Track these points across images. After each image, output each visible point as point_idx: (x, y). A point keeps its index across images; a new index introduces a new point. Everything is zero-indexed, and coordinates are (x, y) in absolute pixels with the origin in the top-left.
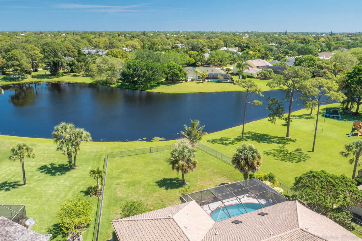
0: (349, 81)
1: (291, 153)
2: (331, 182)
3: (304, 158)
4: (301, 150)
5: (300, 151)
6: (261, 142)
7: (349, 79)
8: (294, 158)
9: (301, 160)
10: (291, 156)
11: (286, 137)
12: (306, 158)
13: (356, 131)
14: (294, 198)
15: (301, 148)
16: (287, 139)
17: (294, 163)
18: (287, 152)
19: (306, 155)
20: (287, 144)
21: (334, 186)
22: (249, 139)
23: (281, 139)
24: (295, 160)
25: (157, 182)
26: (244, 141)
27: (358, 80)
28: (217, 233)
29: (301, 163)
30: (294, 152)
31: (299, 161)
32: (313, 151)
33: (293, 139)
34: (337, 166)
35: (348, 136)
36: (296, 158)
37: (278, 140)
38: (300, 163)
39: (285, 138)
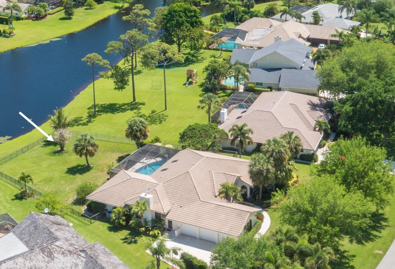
0: (168, 25)
1: (149, 117)
2: (205, 129)
3: (163, 118)
4: (155, 111)
5: (156, 113)
6: (115, 113)
7: (167, 23)
8: (155, 120)
9: (161, 120)
10: (152, 119)
11: (133, 101)
12: (165, 118)
13: (190, 80)
14: (184, 148)
15: (155, 109)
16: (136, 103)
17: (158, 124)
18: (146, 116)
19: (163, 114)
20: (140, 108)
21: (207, 131)
22: (102, 113)
23: (131, 105)
24: (157, 121)
25: (67, 173)
26: (98, 116)
27: (176, 23)
28: (162, 176)
29: (164, 123)
30: (151, 115)
31: (161, 122)
32: (166, 109)
33: (140, 102)
34: (192, 117)
35: (184, 86)
36: (157, 120)
37: (129, 107)
38: (162, 123)
39: (133, 103)
